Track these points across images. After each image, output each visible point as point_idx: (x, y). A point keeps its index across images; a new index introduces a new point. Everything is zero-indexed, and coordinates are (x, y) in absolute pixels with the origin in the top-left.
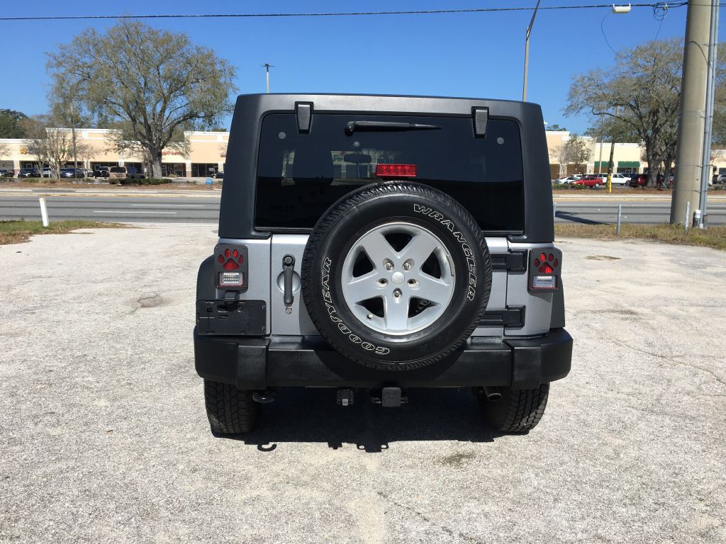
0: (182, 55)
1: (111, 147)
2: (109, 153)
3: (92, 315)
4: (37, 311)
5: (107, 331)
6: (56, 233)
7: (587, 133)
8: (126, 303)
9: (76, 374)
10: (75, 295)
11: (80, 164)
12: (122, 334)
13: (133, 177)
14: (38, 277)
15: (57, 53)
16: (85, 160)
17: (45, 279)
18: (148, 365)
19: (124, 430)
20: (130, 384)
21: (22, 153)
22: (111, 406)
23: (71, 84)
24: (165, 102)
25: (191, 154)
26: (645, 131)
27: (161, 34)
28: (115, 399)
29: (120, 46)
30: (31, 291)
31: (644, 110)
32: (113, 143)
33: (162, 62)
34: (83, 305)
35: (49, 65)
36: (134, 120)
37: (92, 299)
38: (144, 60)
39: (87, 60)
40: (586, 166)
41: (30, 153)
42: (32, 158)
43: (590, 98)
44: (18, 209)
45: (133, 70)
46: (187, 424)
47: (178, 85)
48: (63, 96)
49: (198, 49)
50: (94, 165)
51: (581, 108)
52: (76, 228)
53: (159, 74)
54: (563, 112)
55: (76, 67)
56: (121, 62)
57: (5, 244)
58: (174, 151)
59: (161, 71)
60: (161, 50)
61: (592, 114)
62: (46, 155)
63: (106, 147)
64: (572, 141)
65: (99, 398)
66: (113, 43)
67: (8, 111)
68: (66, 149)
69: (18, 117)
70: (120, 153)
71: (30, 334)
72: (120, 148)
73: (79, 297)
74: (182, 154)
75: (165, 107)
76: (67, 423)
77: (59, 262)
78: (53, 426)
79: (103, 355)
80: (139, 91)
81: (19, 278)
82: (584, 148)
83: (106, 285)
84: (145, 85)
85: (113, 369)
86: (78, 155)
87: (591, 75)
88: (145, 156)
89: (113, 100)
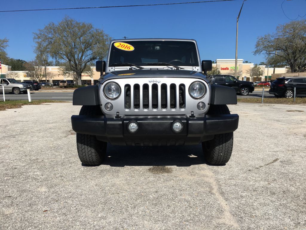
0: (90, 33)
1: (60, 73)
2: (60, 76)
3: (45, 138)
4: (17, 136)
5: (51, 146)
6: (34, 104)
7: (260, 64)
8: (63, 132)
9: (30, 170)
10: (38, 129)
11: (48, 81)
12: (59, 147)
13: (69, 85)
14: (22, 121)
15: (38, 33)
16: (50, 79)
17: (25, 122)
18: (73, 164)
19: (55, 210)
20: (62, 176)
21: (24, 77)
22: (48, 192)
23: (44, 46)
24: (83, 53)
25: (93, 76)
26: (290, 60)
27: (81, 25)
28: (52, 187)
29: (64, 30)
30: (16, 127)
31: (290, 51)
32: (61, 72)
33: (81, 36)
34: (41, 133)
35: (34, 38)
36: (70, 60)
37: (46, 130)
38: (74, 35)
39: (50, 36)
40: (261, 78)
41: (27, 77)
42: (28, 79)
43: (265, 47)
44: (20, 97)
45: (69, 40)
46: (98, 205)
47: (88, 45)
48: (41, 51)
49: (96, 30)
50: (53, 81)
51: (261, 51)
52: (43, 103)
53: (80, 41)
54: (253, 53)
55: (46, 38)
56: (65, 36)
57: (10, 108)
58: (86, 74)
59: (81, 40)
60: (81, 31)
61: (266, 54)
62: (33, 77)
63: (59, 73)
64: (255, 67)
65: (41, 186)
66: (61, 28)
67: (19, 60)
68: (42, 74)
69: (23, 63)
70: (64, 76)
71: (10, 147)
72: (64, 74)
73: (40, 130)
74: (90, 76)
75: (83, 55)
76: (17, 205)
77: (33, 115)
78: (8, 206)
79: (48, 159)
80: (72, 48)
81: (12, 122)
82: (260, 70)
83: (54, 125)
84: (74, 46)
85: (52, 167)
86: (47, 77)
87: (266, 37)
88: (74, 77)
89: (61, 53)
